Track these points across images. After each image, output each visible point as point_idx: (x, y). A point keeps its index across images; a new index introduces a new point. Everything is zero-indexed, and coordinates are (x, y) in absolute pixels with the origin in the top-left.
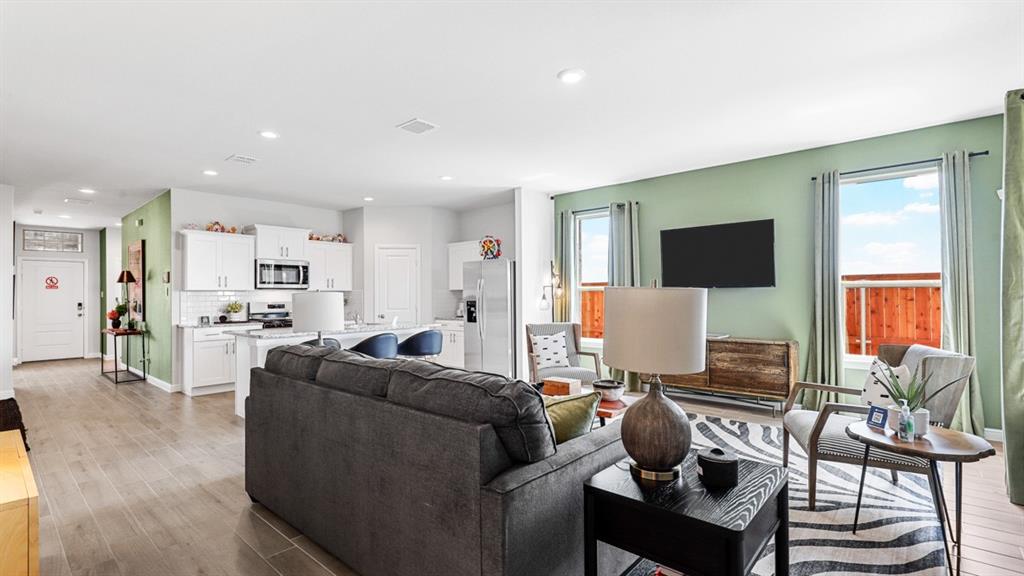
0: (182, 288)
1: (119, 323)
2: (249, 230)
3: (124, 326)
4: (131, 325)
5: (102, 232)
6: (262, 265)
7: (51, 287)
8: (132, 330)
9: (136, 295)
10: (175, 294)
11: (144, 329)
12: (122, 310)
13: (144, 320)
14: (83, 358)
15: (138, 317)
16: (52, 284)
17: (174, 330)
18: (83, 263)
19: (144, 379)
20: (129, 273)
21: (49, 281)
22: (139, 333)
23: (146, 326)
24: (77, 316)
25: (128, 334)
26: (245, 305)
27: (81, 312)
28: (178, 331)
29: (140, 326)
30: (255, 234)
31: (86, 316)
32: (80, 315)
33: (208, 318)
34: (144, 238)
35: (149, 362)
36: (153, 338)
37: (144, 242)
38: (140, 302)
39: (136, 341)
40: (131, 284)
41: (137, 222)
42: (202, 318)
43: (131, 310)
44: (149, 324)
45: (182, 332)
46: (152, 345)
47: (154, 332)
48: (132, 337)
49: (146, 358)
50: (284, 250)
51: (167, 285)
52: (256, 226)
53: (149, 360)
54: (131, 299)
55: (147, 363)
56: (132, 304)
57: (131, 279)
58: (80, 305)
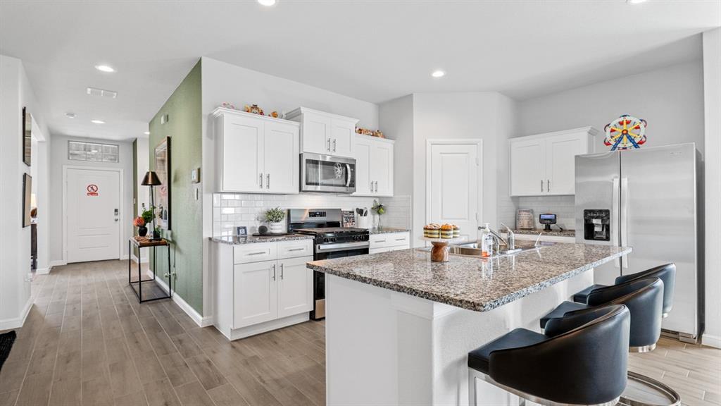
0: (216, 189)
1: (146, 230)
2: (294, 116)
3: (149, 234)
4: (156, 234)
5: (135, 143)
6: (308, 161)
7: (92, 194)
8: (157, 240)
9: (162, 200)
10: (206, 197)
11: (170, 239)
12: (148, 217)
13: (170, 228)
14: (119, 259)
15: (163, 224)
16: (93, 192)
17: (206, 244)
18: (119, 172)
19: (170, 297)
20: (154, 175)
21: (90, 189)
22: (165, 244)
23: (172, 235)
24: (114, 221)
25: (155, 245)
26: (286, 212)
27: (117, 217)
28: (210, 245)
29: (166, 235)
30: (300, 121)
31: (122, 221)
32: (116, 220)
33: (245, 228)
34: (170, 136)
35: (175, 278)
36: (180, 251)
37: (169, 139)
38: (166, 208)
39: (162, 251)
40: (156, 188)
41: (162, 119)
42: (239, 228)
43: (157, 216)
44: (175, 234)
45: (217, 248)
46: (178, 259)
47: (180, 244)
48: (158, 248)
49: (172, 273)
50: (331, 143)
51: (196, 186)
52: (303, 109)
53: (175, 275)
54: (157, 204)
55: (173, 278)
56: (157, 211)
57: (156, 182)
58: (116, 210)
